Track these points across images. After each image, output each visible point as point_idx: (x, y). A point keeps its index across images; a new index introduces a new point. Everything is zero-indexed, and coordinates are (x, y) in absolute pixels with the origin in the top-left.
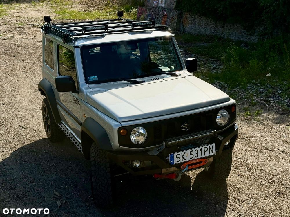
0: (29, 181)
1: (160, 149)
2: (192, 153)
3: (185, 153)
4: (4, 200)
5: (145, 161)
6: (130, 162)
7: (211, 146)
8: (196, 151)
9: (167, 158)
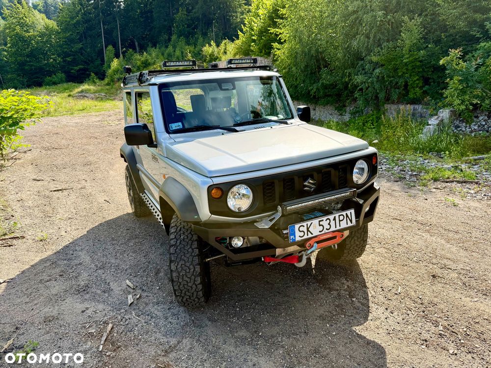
0: (97, 267)
1: (274, 218)
2: (321, 223)
3: (312, 223)
4: (57, 295)
5: (250, 238)
6: (228, 239)
7: (348, 212)
8: (328, 221)
9: (285, 232)
